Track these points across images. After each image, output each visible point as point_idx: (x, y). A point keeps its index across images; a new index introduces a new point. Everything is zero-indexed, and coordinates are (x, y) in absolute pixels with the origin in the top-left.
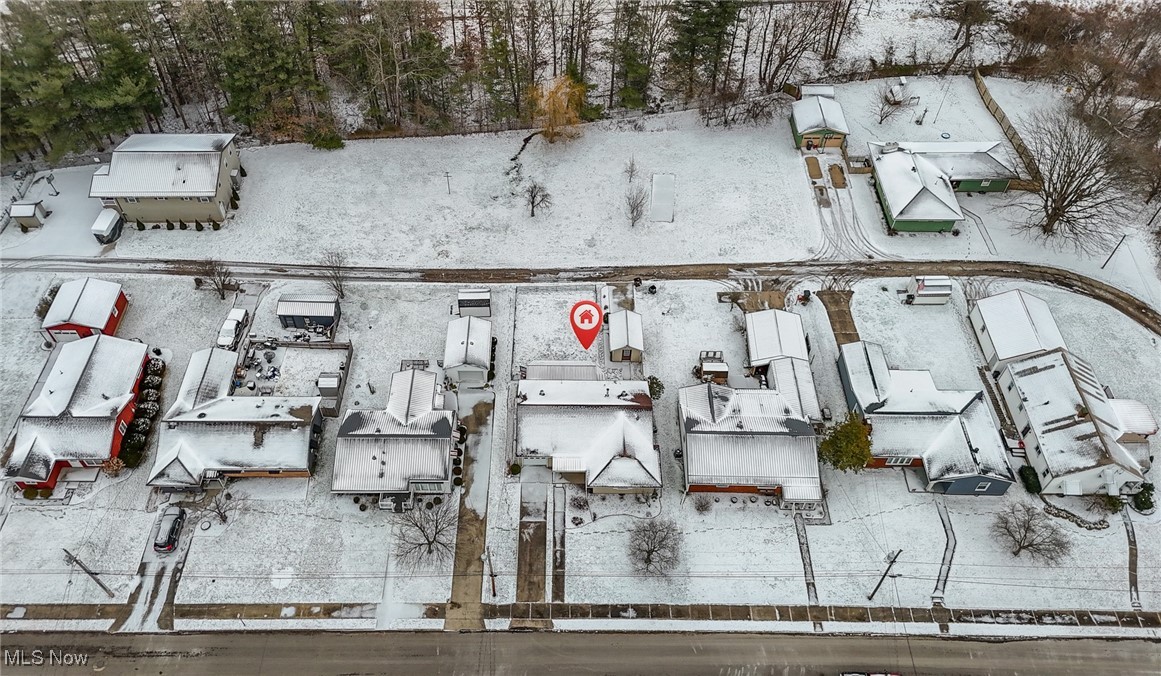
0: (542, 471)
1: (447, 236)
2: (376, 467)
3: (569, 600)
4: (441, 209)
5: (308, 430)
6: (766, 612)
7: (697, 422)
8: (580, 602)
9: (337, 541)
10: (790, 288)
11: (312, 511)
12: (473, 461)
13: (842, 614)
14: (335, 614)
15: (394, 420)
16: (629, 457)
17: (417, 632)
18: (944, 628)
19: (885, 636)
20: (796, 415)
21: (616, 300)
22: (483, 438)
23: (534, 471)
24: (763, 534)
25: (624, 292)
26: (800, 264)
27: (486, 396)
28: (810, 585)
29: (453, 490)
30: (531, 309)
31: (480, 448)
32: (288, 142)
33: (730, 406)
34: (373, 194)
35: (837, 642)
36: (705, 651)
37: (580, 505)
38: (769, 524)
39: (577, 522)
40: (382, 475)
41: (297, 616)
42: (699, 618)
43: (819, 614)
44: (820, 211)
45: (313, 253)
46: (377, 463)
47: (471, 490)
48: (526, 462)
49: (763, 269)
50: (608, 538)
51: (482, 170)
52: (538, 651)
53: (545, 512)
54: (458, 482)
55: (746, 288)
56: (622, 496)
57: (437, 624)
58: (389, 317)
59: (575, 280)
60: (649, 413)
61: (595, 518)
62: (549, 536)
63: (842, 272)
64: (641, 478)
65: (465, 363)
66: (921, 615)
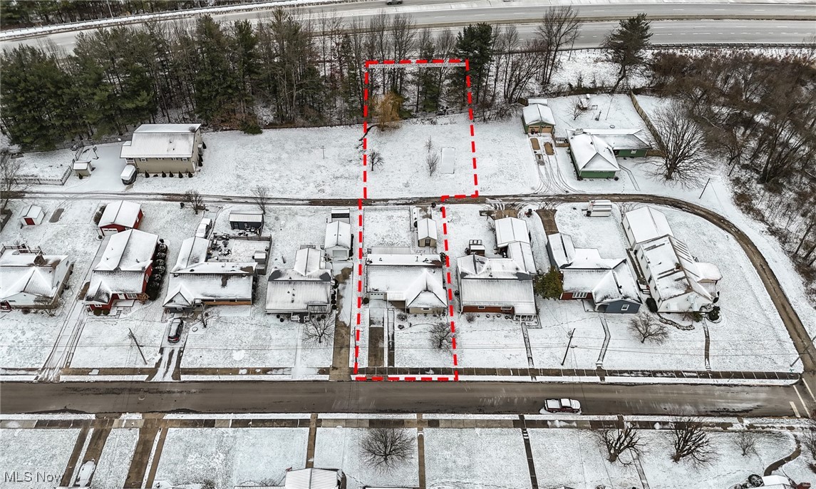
0: (382, 303)
1: (323, 182)
2: (290, 298)
3: (397, 366)
4: (319, 167)
5: (252, 278)
6: (505, 372)
7: (467, 274)
8: (403, 367)
9: (268, 337)
10: (521, 208)
11: (254, 322)
12: (342, 297)
13: (547, 372)
14: (269, 373)
15: (298, 274)
16: (430, 291)
17: (314, 381)
18: (602, 379)
19: (570, 383)
20: (522, 271)
21: (422, 215)
22: (347, 285)
23: (376, 302)
24: (504, 333)
25: (426, 210)
26: (526, 196)
27: (349, 265)
28: (530, 358)
29: (331, 311)
30: (373, 220)
31: (346, 290)
32: (229, 130)
33: (485, 267)
34: (280, 158)
35: (543, 386)
36: (472, 390)
37: (402, 318)
38: (507, 328)
39: (401, 327)
40: (293, 301)
41: (248, 373)
42: (468, 375)
43: (534, 372)
44: (539, 168)
45: (246, 190)
46: (290, 295)
47: (342, 311)
48: (372, 297)
49: (506, 198)
50: (418, 335)
51: (342, 146)
52: (380, 390)
53: (383, 322)
54: (334, 308)
55: (496, 208)
56: (426, 315)
57: (325, 377)
58: (291, 224)
59: (398, 205)
60: (440, 270)
61: (411, 325)
62: (386, 335)
63: (550, 200)
64: (436, 303)
65: (337, 245)
66: (590, 373)
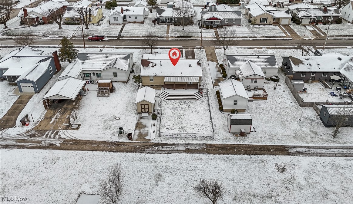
1: (287, 188)
21: (146, 129)
25: (140, 135)
30: (202, 127)
59: (173, 144)
